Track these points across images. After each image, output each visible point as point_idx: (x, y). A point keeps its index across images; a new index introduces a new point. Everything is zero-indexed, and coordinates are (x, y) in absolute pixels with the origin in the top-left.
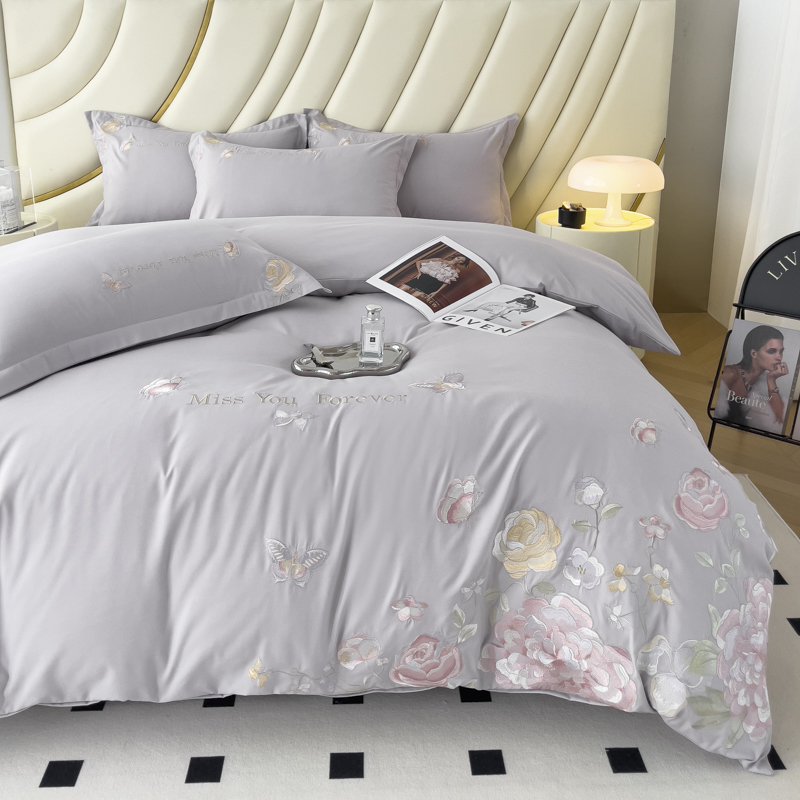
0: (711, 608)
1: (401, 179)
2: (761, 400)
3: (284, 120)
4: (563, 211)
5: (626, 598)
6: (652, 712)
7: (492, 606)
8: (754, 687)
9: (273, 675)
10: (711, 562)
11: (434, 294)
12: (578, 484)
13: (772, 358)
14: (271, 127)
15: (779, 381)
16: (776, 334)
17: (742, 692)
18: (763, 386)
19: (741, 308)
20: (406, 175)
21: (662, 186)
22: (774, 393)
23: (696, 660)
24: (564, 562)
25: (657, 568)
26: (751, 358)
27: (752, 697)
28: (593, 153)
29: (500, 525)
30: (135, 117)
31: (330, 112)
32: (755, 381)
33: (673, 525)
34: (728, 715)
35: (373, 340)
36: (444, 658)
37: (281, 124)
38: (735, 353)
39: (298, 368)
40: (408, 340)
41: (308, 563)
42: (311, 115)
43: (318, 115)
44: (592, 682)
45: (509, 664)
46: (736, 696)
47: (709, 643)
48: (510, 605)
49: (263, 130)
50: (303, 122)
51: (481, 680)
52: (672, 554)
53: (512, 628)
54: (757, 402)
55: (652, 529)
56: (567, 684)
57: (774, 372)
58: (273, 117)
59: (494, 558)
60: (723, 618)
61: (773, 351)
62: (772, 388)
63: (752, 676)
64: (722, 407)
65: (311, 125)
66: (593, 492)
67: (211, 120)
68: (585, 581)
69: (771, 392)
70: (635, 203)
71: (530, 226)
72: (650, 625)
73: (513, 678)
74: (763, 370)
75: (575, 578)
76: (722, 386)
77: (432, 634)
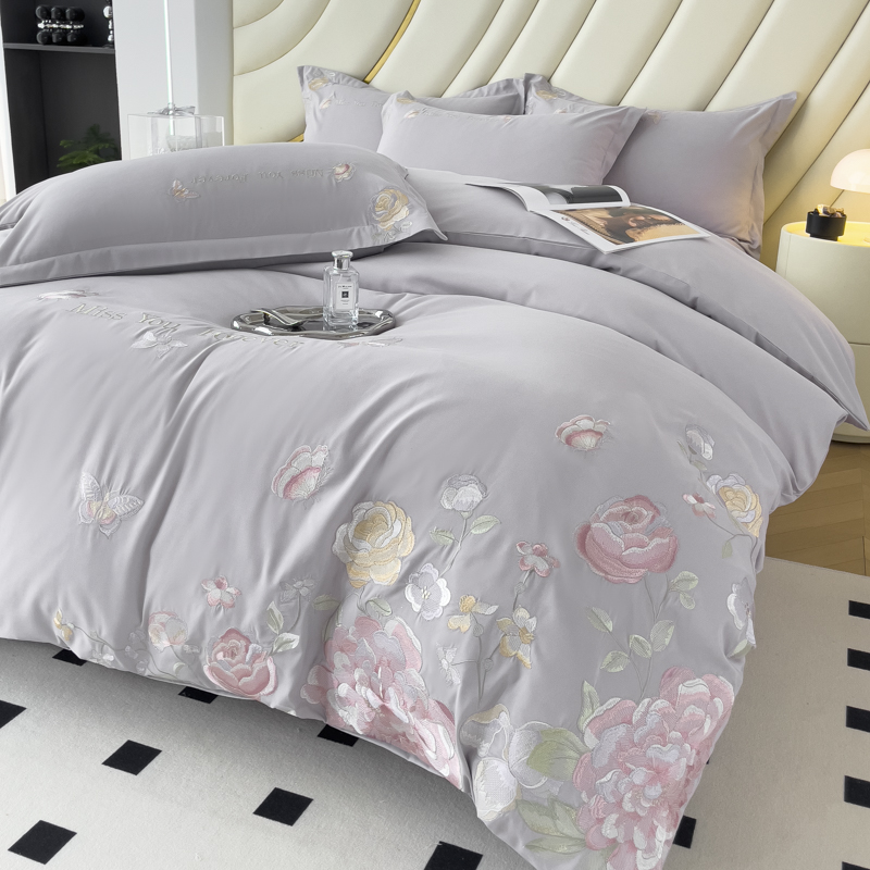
0: (587, 687)
3: (502, 86)
8: (635, 817)
12: (451, 480)
14: (486, 93)
17: (614, 817)
24: (408, 577)
25: (522, 613)
27: (629, 833)
29: (345, 514)
30: (345, 75)
33: (563, 561)
34: (580, 843)
35: (346, 294)
36: (258, 667)
43: (541, 82)
44: (422, 744)
45: (338, 698)
46: (601, 821)
47: (571, 734)
48: (341, 621)
49: (476, 96)
50: (521, 90)
52: (549, 599)
53: (342, 650)
55: (531, 560)
56: (402, 738)
58: (493, 81)
59: (334, 557)
60: (604, 707)
63: (636, 801)
65: (529, 94)
66: (470, 494)
73: (343, 716)
75: (418, 601)
77: (243, 631)
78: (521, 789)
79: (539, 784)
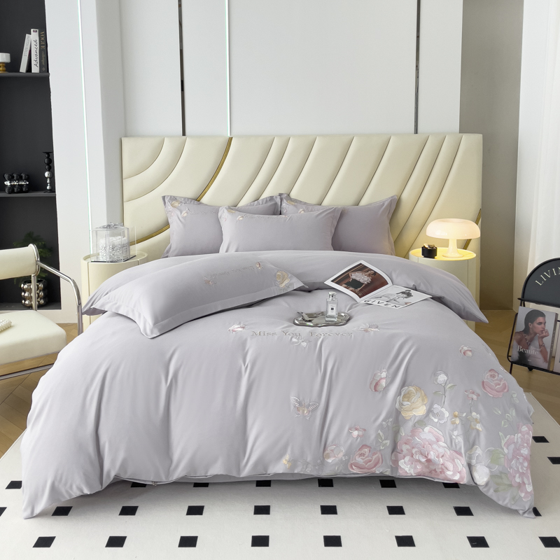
0: (501, 434)
1: (333, 231)
2: (536, 351)
3: (268, 199)
4: (424, 249)
5: (459, 427)
6: (474, 484)
7: (396, 433)
8: (523, 473)
9: (293, 462)
10: (500, 412)
11: (359, 289)
12: (435, 374)
13: (540, 326)
14: (261, 203)
15: (544, 339)
16: (542, 314)
17: (518, 475)
18: (536, 343)
19: (523, 300)
20: (336, 228)
21: (480, 236)
22: (542, 346)
23: (493, 457)
24: (430, 411)
25: (474, 414)
26: (529, 328)
27: (523, 479)
28: (439, 217)
29: (399, 393)
30: (188, 199)
31: (293, 195)
32: (532, 340)
33: (480, 394)
34: (511, 486)
35: (332, 309)
36: (374, 457)
37: (267, 201)
38: (520, 325)
39: (297, 322)
40: (349, 310)
41: (310, 408)
42: (283, 196)
43: (286, 197)
44: (445, 470)
45: (405, 462)
46: (515, 477)
47: (500, 450)
48: (404, 433)
49: (256, 205)
50: (278, 200)
51: (392, 471)
52: (481, 407)
53: (406, 444)
54: (533, 352)
55: (471, 395)
56: (433, 472)
57: (542, 335)
58: (261, 198)
59: (396, 409)
60: (507, 439)
61: (540, 323)
62: (541, 344)
63: (522, 468)
64: (515, 354)
65: (282, 202)
66: (442, 378)
67: (229, 200)
68: (439, 420)
69: (540, 346)
70: (465, 245)
71: (406, 256)
72: (471, 440)
73: (407, 469)
74: (536, 334)
75: (435, 418)
76: (514, 343)
77: (368, 445)
78: (491, 472)
79: (496, 468)
